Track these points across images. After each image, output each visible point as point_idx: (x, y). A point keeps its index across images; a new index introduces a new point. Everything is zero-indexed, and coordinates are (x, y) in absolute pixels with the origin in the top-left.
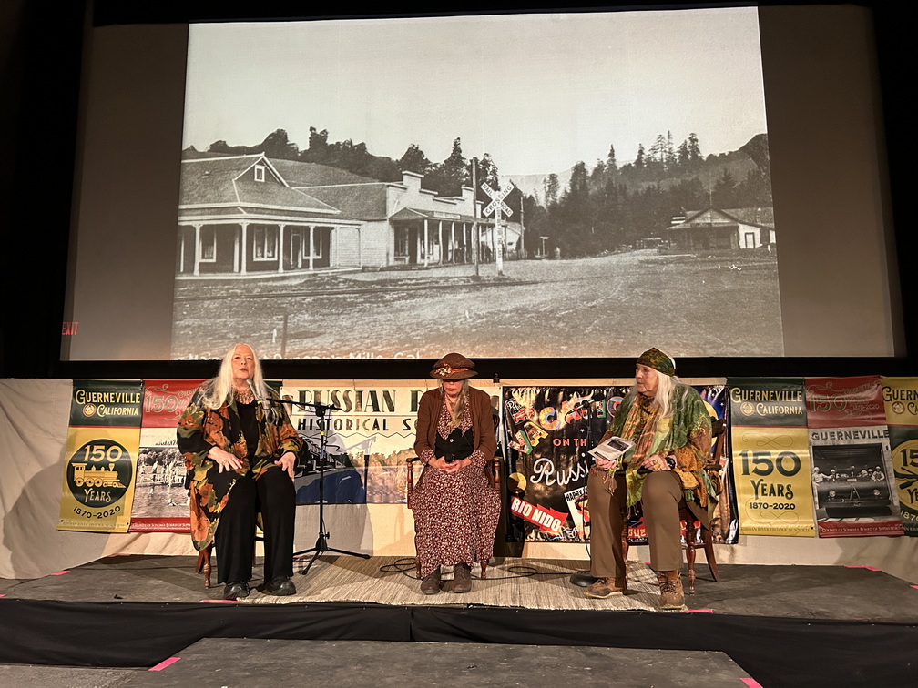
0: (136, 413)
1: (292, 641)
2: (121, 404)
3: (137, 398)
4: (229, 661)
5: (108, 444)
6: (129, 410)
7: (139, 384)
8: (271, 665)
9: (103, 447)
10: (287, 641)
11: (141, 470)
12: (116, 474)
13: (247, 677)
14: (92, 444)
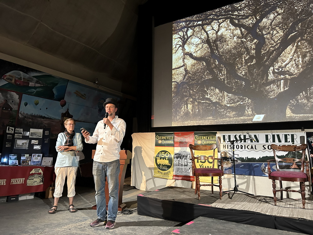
0: (172, 142)
1: (230, 222)
2: (168, 140)
3: (172, 138)
4: (210, 226)
5: (165, 152)
6: (170, 142)
7: (172, 133)
8: (224, 229)
9: (164, 153)
10: (228, 222)
11: (175, 160)
12: (168, 161)
13: (216, 232)
14: (161, 152)
